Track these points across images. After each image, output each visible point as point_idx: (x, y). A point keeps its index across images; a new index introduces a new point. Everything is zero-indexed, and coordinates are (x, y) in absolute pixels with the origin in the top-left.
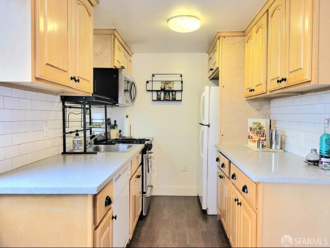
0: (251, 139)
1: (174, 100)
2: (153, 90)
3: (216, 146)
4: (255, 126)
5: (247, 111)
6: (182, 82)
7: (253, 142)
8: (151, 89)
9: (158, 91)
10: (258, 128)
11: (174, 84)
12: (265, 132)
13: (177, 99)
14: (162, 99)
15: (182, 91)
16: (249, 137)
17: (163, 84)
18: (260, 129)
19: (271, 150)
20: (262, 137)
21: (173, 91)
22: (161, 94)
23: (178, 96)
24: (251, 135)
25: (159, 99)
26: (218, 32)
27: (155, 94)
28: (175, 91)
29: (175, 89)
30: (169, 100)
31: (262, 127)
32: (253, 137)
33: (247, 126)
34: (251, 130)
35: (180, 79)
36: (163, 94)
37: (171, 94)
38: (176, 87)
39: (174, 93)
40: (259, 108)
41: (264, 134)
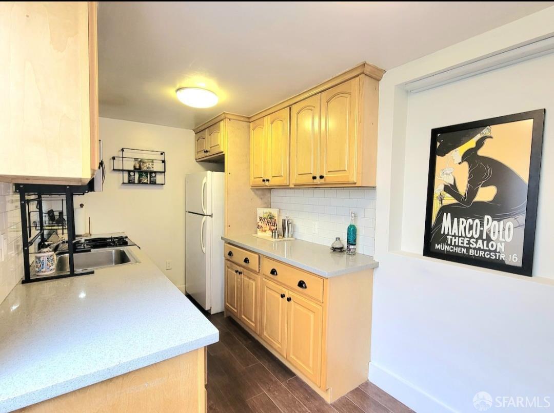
0: (261, 229)
1: (153, 183)
2: (124, 169)
3: (222, 238)
4: (265, 216)
5: (252, 199)
6: (164, 162)
7: (263, 231)
8: (122, 169)
9: (129, 171)
10: (268, 217)
11: (154, 164)
12: (277, 222)
13: (157, 183)
14: (136, 181)
15: (164, 172)
16: (258, 227)
17: (137, 162)
18: (271, 218)
19: (284, 239)
20: (273, 227)
21: (151, 172)
22: (134, 175)
23: (159, 179)
24: (260, 224)
25: (131, 182)
26: (224, 113)
27: (126, 175)
28: (155, 172)
29: (155, 170)
30: (147, 183)
31: (274, 217)
32: (263, 226)
33: (257, 215)
34: (261, 220)
35: (162, 158)
36: (137, 176)
37: (149, 176)
38: (158, 167)
39: (153, 175)
40: (262, 196)
41: (275, 223)
